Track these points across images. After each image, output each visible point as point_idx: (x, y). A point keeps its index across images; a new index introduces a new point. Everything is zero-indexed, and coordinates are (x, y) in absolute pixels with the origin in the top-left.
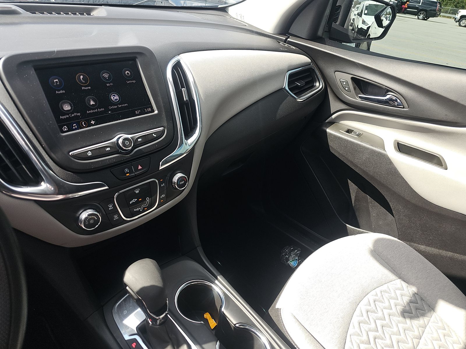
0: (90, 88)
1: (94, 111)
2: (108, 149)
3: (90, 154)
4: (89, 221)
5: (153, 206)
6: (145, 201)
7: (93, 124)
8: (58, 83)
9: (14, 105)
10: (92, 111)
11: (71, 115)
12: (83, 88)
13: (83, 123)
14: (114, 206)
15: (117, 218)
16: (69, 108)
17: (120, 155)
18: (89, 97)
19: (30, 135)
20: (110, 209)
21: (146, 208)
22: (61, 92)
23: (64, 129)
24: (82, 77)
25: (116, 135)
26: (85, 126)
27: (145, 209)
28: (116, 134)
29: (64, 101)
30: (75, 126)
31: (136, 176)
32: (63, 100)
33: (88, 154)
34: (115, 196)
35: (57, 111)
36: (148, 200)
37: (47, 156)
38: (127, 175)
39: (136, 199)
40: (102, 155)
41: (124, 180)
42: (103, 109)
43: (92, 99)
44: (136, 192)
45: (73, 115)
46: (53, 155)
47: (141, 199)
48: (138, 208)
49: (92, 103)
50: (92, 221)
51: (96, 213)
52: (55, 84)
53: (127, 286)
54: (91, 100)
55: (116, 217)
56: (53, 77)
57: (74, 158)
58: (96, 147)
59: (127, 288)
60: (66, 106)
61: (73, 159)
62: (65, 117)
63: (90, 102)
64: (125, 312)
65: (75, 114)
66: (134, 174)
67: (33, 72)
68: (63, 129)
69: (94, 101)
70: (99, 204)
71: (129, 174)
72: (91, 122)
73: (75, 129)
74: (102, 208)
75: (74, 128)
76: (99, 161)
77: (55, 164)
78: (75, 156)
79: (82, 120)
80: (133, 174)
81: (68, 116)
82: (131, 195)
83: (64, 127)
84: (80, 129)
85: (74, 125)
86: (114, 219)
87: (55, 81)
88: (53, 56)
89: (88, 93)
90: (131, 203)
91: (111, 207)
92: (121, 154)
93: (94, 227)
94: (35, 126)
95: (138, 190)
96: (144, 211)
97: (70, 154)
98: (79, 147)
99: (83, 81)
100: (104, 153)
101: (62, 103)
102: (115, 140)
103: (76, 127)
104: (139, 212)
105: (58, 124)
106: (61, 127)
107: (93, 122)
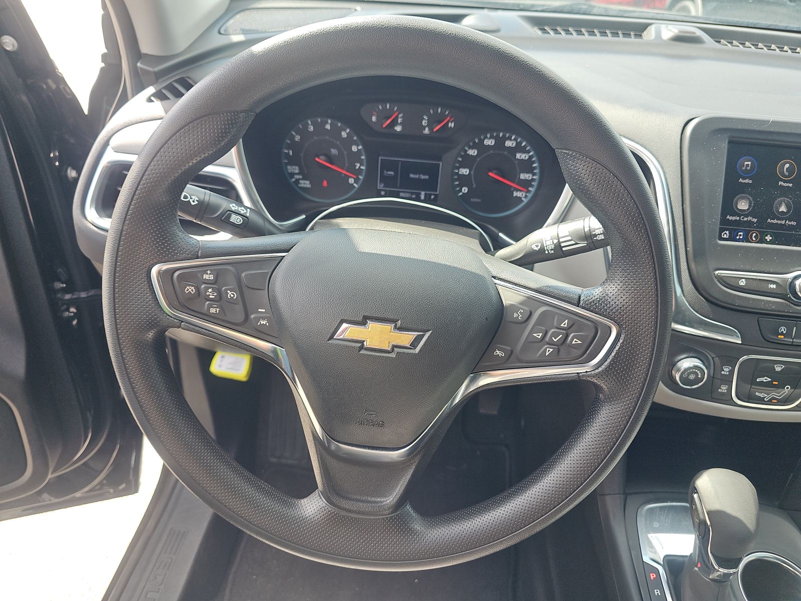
0: (791, 185)
1: (779, 222)
2: (773, 286)
3: (742, 284)
4: (689, 374)
5: (788, 404)
6: (781, 390)
7: (768, 240)
8: (749, 168)
9: (680, 184)
10: (775, 221)
11: (743, 218)
12: (781, 183)
13: (754, 234)
14: (732, 372)
15: (723, 391)
16: (746, 207)
17: (786, 302)
18: (782, 199)
19: (680, 229)
20: (723, 373)
21: (776, 401)
22: (747, 181)
23: (724, 236)
24: (787, 166)
25: (795, 269)
26: (754, 239)
27: (773, 401)
28: (796, 267)
29: (743, 195)
30: (740, 235)
31: (792, 345)
32: (743, 193)
33: (740, 282)
34: (740, 359)
35: (728, 207)
36: (787, 390)
37: (686, 264)
38: (779, 336)
39: (770, 380)
40: (759, 291)
41: (768, 341)
42: (795, 223)
43: (785, 203)
44: (776, 369)
45: (745, 219)
46: (693, 266)
47: (777, 383)
48: (763, 394)
49: (783, 209)
50: (692, 377)
51: (703, 367)
52: (744, 168)
53: (697, 493)
54: (783, 204)
55: (724, 389)
56: (745, 158)
57: (718, 280)
58: (756, 276)
59: (695, 496)
60: (743, 204)
61: (716, 281)
62: (733, 218)
63: (780, 205)
64: (656, 525)
65: (750, 218)
66: (792, 340)
67: (725, 145)
68: (722, 234)
69: (788, 206)
70: (712, 358)
71: (783, 337)
72: (766, 238)
73: (739, 240)
74: (713, 366)
75: (738, 237)
76: (750, 298)
77: (688, 278)
78: (721, 279)
79: (755, 231)
80: (790, 340)
81: (738, 218)
82: (767, 369)
83: (725, 232)
84: (746, 242)
85: (739, 233)
86: (719, 390)
87: (746, 163)
88: (764, 128)
89: (785, 192)
90: (757, 380)
91: (726, 370)
92: (788, 301)
93: (691, 386)
94: (692, 219)
95: (782, 367)
96: (770, 402)
97: (717, 272)
98: (733, 268)
99: (787, 174)
100: (763, 290)
101: (739, 198)
102: (790, 276)
103: (741, 237)
104: (761, 401)
105: (720, 225)
106: (722, 230)
107: (768, 238)
